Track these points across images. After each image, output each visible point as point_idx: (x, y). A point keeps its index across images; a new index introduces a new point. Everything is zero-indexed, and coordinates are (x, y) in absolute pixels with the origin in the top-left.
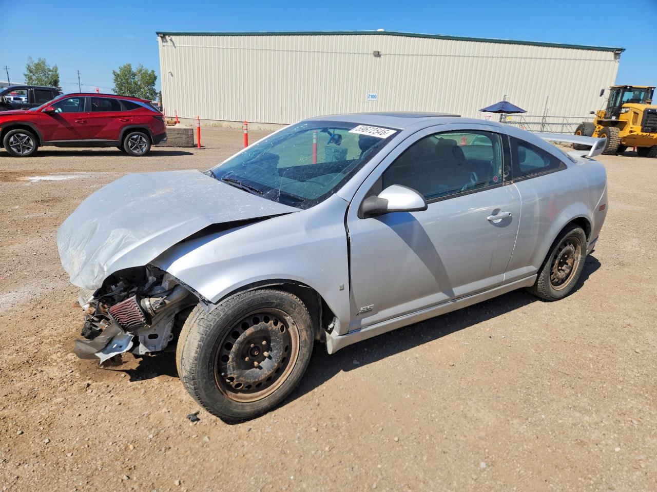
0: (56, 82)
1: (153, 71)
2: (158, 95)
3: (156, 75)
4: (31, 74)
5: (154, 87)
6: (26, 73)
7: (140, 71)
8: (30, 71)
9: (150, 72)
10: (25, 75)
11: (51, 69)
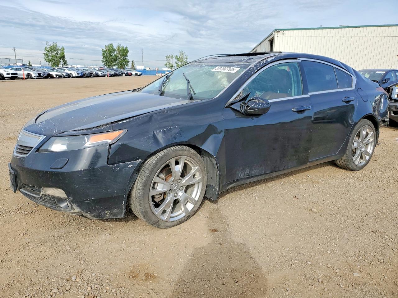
0: (63, 58)
1: (126, 48)
2: (131, 63)
3: (128, 50)
4: (48, 53)
5: (127, 58)
6: (45, 53)
7: (119, 48)
8: (48, 51)
9: (125, 48)
10: (44, 54)
11: (60, 48)
